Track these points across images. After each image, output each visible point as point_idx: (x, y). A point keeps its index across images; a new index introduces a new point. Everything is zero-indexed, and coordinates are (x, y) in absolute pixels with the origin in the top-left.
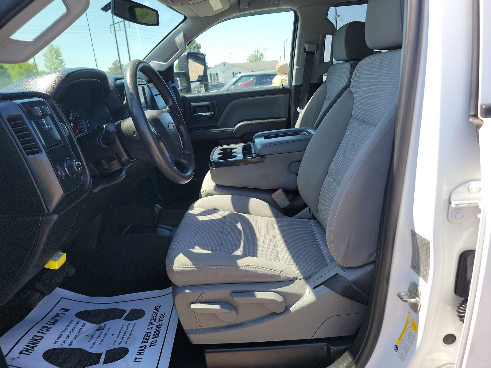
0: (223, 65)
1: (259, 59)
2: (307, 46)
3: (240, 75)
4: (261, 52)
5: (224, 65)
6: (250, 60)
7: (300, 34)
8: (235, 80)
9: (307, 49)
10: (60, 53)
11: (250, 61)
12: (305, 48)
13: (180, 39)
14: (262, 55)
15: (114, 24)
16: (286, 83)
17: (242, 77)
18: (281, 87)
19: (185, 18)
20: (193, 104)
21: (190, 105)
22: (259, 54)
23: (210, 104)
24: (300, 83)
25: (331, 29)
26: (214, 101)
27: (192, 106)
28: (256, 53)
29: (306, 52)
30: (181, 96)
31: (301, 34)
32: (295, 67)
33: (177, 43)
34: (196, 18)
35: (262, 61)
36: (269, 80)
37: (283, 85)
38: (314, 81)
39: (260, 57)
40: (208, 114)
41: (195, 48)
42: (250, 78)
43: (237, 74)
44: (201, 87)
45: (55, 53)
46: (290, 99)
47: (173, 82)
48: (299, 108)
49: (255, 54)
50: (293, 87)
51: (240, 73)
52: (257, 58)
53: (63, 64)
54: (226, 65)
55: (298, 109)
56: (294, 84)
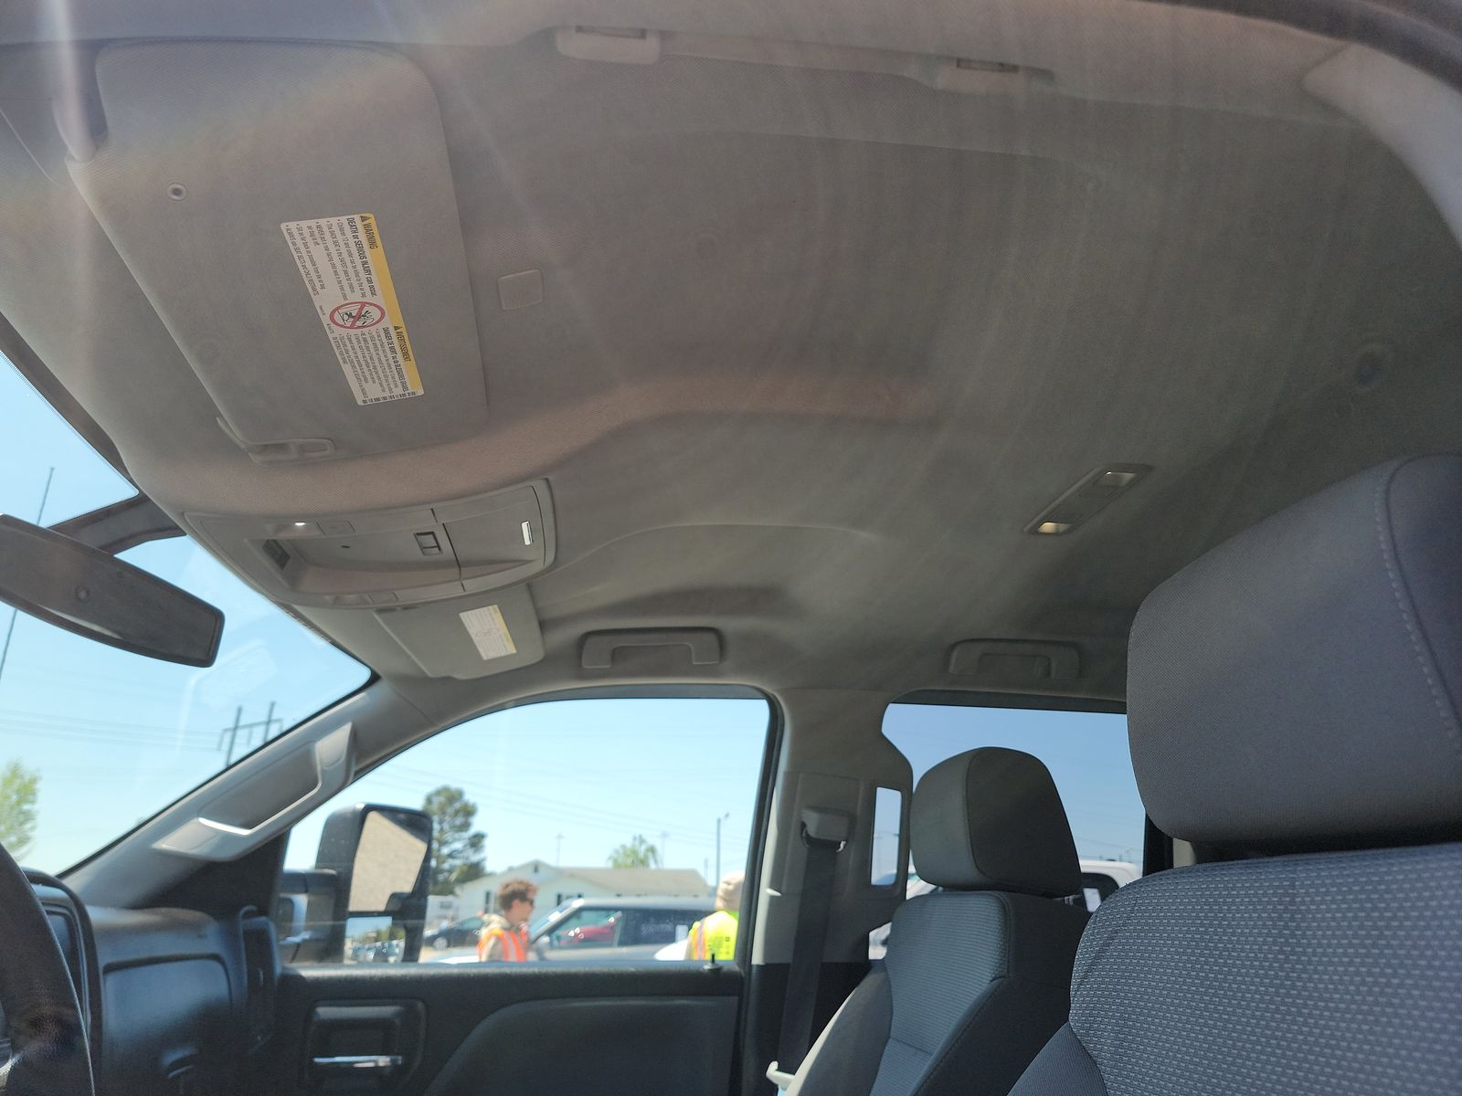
0: (531, 869)
1: (644, 862)
2: (813, 821)
3: (577, 903)
4: (651, 841)
5: (536, 870)
6: (615, 861)
7: (788, 775)
8: (555, 917)
9: (812, 830)
10: (34, 794)
11: (617, 865)
12: (803, 825)
13: (332, 746)
14: (652, 850)
15: (236, 728)
16: (728, 953)
17: (581, 909)
18: (707, 967)
19: (374, 679)
20: (325, 1012)
21: (311, 1012)
22: (643, 848)
23: (398, 1014)
24: (785, 957)
25: (895, 770)
26: (420, 1006)
27: (315, 1019)
28: (637, 843)
29: (809, 839)
30: (278, 970)
31: (791, 775)
32: (766, 892)
33: (318, 762)
34: (412, 682)
35: (653, 866)
36: (668, 927)
37: (716, 958)
38: (838, 954)
39: (646, 857)
40: (383, 1061)
41: (457, 813)
42: (608, 916)
43: (569, 897)
44: (392, 936)
45: (18, 792)
46: (738, 1022)
47: (263, 911)
48: (774, 1066)
49: (633, 846)
50: (754, 971)
51: (580, 896)
52: (637, 859)
53: (28, 826)
54: (541, 870)
55: (773, 1070)
56: (757, 959)
